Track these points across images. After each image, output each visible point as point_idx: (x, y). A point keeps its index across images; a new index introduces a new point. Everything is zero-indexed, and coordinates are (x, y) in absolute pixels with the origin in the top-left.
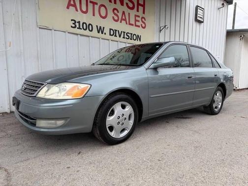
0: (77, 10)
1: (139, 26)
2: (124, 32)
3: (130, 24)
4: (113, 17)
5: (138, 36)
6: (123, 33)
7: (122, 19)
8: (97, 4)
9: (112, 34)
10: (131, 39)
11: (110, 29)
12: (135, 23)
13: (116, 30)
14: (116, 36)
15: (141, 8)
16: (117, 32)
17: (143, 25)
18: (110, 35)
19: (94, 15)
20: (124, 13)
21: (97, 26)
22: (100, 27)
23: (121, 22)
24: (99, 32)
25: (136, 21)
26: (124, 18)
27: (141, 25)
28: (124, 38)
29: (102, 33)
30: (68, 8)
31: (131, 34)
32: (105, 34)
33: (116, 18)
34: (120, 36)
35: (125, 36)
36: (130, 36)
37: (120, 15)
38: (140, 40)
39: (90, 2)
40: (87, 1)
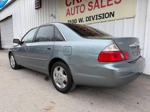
0: (70, 15)
1: (112, 4)
2: (97, 15)
3: (102, 7)
4: (89, 9)
5: (111, 13)
6: (96, 16)
7: (95, 6)
9: (87, 20)
10: (103, 18)
11: (86, 17)
13: (90, 17)
14: (90, 20)
16: (91, 17)
17: (118, 1)
18: (86, 21)
19: (77, 13)
20: (97, 1)
21: (79, 19)
22: (81, 19)
23: (94, 9)
24: (80, 22)
25: (108, 1)
28: (97, 19)
30: (67, 16)
31: (103, 14)
32: (83, 22)
33: (90, 8)
34: (93, 19)
35: (98, 17)
36: (102, 16)
37: (93, 5)
38: (113, 16)
39: (76, 7)
40: (74, 7)
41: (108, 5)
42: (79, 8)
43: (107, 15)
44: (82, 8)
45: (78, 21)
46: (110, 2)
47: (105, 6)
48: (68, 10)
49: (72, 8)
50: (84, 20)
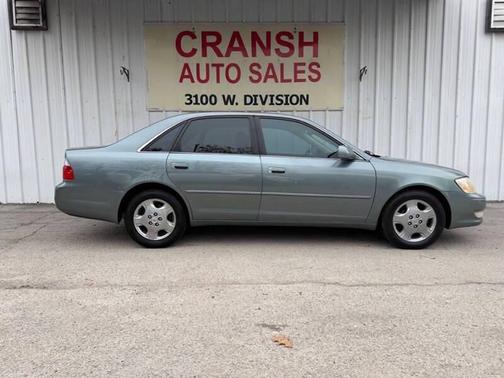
0: (193, 81)
1: (304, 80)
2: (272, 96)
3: (283, 81)
4: (251, 78)
5: (302, 96)
6: (269, 98)
7: (267, 76)
8: (222, 65)
9: (248, 102)
10: (287, 104)
11: (246, 96)
12: (295, 76)
13: (256, 96)
14: (256, 104)
15: (308, 50)
16: (258, 98)
17: (315, 76)
18: (246, 104)
19: (218, 81)
20: (271, 66)
21: (224, 96)
22: (229, 96)
23: (265, 81)
24: (226, 103)
25: (296, 72)
26: (271, 73)
27: (310, 77)
28: (272, 104)
29: (232, 104)
30: (181, 81)
31: (287, 96)
32: (237, 104)
33: (256, 77)
34: (264, 103)
35: (275, 101)
36: (284, 99)
37: (263, 73)
38: (307, 103)
39: (213, 65)
40: (207, 65)
41: (296, 80)
42: (223, 70)
43: (294, 100)
44: (233, 73)
45: (220, 101)
46: (300, 76)
47: (289, 81)
48: (186, 66)
49: (198, 65)
50: (239, 99)
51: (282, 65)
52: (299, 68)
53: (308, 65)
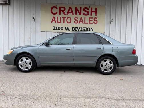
0: (56, 22)
1: (92, 23)
2: (81, 28)
3: (85, 23)
4: (75, 22)
5: (91, 28)
6: (80, 28)
7: (80, 22)
8: (66, 18)
10: (86, 30)
11: (73, 28)
12: (89, 22)
13: (76, 28)
14: (76, 30)
15: (94, 14)
16: (77, 28)
17: (96, 22)
18: (73, 30)
19: (64, 23)
20: (81, 18)
21: (65, 27)
22: (67, 28)
23: (79, 23)
24: (66, 30)
25: (90, 20)
26: (81, 21)
27: (94, 22)
28: (81, 30)
29: (68, 30)
30: (52, 22)
31: (86, 28)
32: (70, 30)
34: (78, 30)
35: (82, 30)
36: (85, 29)
37: (79, 20)
40: (61, 17)
41: (89, 23)
42: (65, 19)
43: (89, 29)
44: (69, 20)
45: (64, 29)
46: (91, 22)
47: (87, 23)
48: (54, 17)
49: (58, 17)
50: (71, 29)
51: (85, 18)
52: (91, 19)
53: (93, 18)
